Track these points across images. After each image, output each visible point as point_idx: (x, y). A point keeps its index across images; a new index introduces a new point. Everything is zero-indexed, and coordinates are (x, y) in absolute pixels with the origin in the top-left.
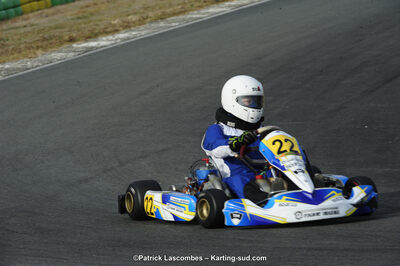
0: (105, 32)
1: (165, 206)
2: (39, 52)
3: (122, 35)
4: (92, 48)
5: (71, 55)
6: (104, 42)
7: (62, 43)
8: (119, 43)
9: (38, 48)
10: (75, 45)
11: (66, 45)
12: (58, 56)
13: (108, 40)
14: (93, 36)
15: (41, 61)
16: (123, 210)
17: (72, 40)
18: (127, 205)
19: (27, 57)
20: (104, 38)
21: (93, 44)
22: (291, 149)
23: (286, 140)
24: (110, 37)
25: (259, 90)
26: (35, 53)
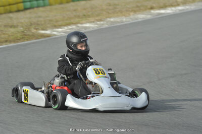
0: (172, 5)
2: (132, 13)
3: (180, 8)
4: (161, 14)
5: (149, 17)
6: (169, 11)
7: (146, 10)
8: (178, 12)
9: (132, 11)
10: (152, 11)
11: (148, 11)
12: (141, 16)
13: (172, 10)
14: (164, 7)
15: (131, 19)
17: (152, 8)
19: (124, 15)
20: (170, 9)
21: (162, 11)
24: (173, 8)
26: (129, 14)
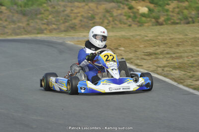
1: (56, 84)
16: (41, 86)
18: (43, 84)
22: (112, 59)
23: (111, 55)
25: (104, 32)
